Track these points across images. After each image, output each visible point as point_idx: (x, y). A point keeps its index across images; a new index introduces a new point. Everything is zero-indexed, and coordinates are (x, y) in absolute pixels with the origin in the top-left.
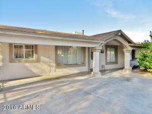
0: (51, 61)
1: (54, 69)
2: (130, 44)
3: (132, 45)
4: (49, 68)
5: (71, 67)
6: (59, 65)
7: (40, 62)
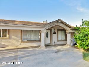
0: (18, 38)
1: (20, 43)
2: (70, 28)
3: (71, 29)
4: (17, 42)
5: (31, 42)
6: (23, 41)
7: (11, 39)
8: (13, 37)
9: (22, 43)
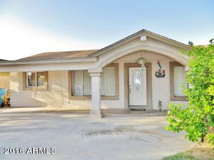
0: (63, 89)
1: (68, 100)
7: (50, 91)
8: (54, 86)
9: (71, 101)
